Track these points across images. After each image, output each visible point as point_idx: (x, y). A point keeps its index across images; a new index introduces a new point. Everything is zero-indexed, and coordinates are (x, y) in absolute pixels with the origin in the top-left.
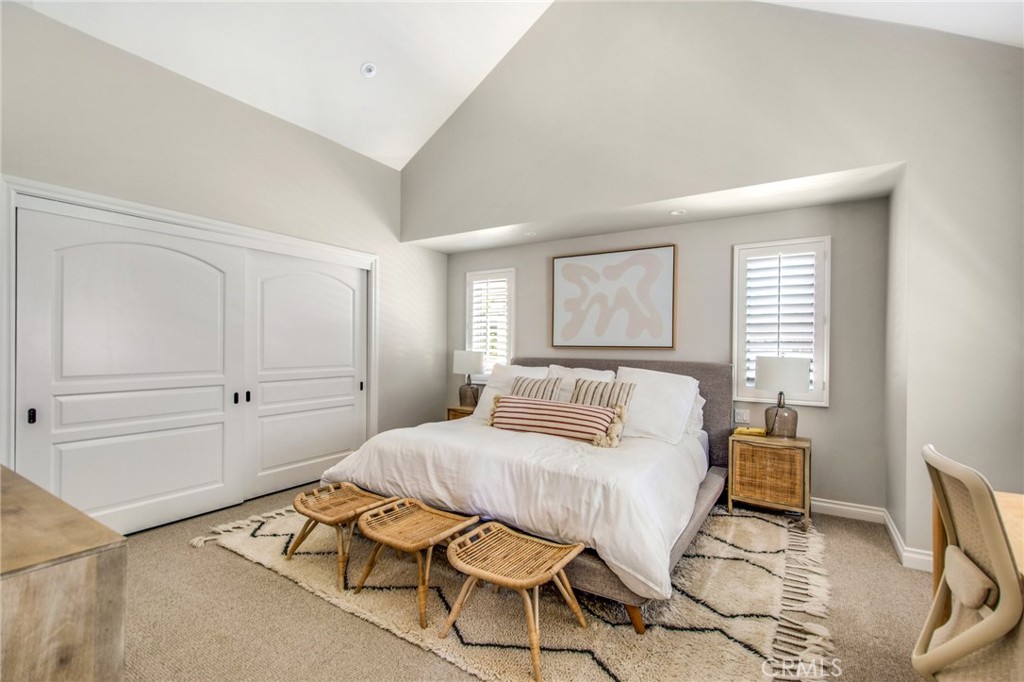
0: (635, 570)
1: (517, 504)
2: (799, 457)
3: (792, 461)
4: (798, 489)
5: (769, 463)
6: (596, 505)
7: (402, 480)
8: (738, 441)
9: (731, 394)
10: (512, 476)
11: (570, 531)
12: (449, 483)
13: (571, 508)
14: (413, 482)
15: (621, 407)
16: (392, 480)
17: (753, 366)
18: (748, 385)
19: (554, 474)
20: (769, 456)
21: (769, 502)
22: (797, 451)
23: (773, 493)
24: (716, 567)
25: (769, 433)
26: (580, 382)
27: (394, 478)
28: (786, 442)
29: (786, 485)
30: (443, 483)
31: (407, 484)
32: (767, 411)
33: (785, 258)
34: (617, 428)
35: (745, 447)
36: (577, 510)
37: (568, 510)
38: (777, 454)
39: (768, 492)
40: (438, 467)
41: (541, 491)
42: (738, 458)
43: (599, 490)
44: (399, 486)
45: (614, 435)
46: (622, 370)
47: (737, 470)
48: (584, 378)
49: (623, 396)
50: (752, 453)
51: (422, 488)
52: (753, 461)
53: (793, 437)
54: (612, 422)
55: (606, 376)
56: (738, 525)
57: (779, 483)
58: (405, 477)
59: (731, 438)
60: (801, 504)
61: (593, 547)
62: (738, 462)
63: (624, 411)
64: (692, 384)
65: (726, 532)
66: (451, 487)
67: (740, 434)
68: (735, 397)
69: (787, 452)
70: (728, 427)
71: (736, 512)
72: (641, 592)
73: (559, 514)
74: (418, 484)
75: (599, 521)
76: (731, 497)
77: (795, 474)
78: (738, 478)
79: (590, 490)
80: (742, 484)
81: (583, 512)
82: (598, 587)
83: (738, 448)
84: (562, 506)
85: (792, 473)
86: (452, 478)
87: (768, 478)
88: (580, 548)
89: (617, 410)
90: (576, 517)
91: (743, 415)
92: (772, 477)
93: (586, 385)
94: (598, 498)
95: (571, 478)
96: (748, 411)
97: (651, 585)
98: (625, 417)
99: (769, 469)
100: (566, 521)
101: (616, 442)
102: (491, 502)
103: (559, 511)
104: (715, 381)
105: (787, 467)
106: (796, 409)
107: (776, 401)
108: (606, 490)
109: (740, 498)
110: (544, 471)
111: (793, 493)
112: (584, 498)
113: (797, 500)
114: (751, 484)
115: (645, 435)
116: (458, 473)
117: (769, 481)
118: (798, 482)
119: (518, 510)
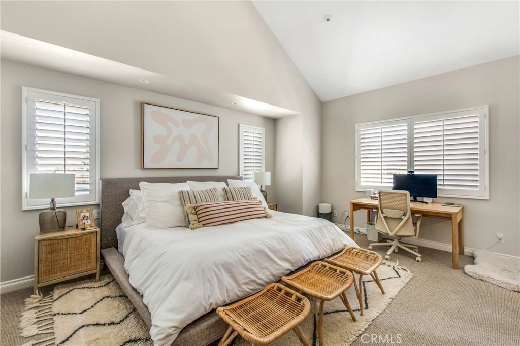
7: (254, 274)
12: (287, 256)
14: (263, 271)
16: (247, 280)
27: (248, 278)
30: (284, 258)
31: (260, 275)
40: (274, 251)
44: (254, 281)
51: (272, 270)
58: (256, 271)
66: (289, 258)
74: (268, 269)
86: (287, 252)
116: (288, 248)
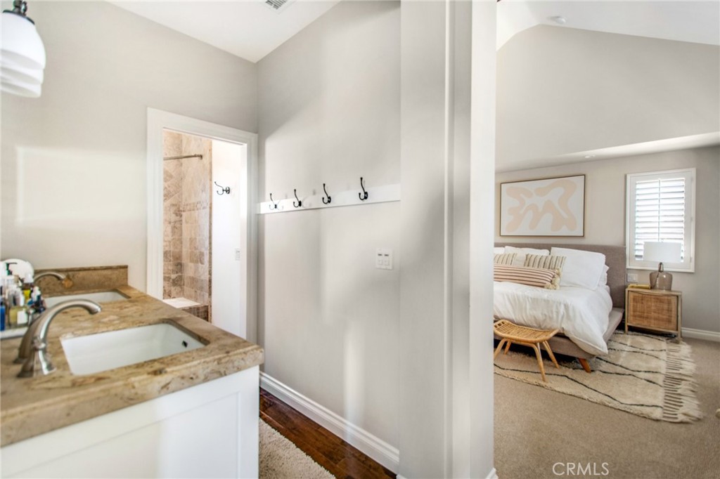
0: (588, 341)
1: (514, 312)
2: (674, 300)
3: (669, 303)
4: (674, 320)
5: (653, 304)
6: (562, 313)
8: (632, 291)
9: (625, 264)
10: (509, 299)
11: (548, 324)
13: (547, 314)
15: (558, 269)
17: (642, 247)
18: (637, 259)
19: (534, 299)
20: (653, 300)
21: (653, 327)
22: (673, 297)
23: (656, 322)
24: (624, 354)
25: (652, 287)
26: (530, 256)
28: (664, 292)
29: (665, 317)
32: (651, 275)
33: (663, 181)
34: (557, 280)
35: (637, 295)
36: (551, 315)
37: (545, 315)
38: (658, 299)
39: (653, 321)
41: (528, 307)
42: (632, 301)
43: (562, 306)
45: (556, 284)
46: (554, 249)
47: (631, 308)
48: (531, 253)
49: (558, 263)
50: (641, 298)
52: (642, 303)
53: (669, 289)
54: (554, 277)
55: (545, 253)
56: (633, 339)
57: (661, 316)
59: (627, 290)
60: (675, 327)
61: (562, 332)
62: (632, 304)
63: (560, 271)
64: (601, 258)
65: (626, 341)
67: (632, 287)
68: (628, 267)
69: (666, 298)
70: (623, 284)
71: (630, 333)
72: (591, 351)
73: (540, 317)
75: (565, 320)
76: (627, 324)
77: (671, 311)
78: (632, 313)
79: (557, 306)
80: (634, 316)
81: (555, 316)
82: (565, 350)
83: (631, 295)
84: (542, 314)
85: (669, 310)
87: (653, 313)
88: (554, 333)
89: (556, 271)
90: (551, 318)
91: (633, 277)
92: (655, 312)
93: (533, 258)
94: (562, 310)
95: (545, 300)
96: (637, 275)
97: (597, 348)
98: (562, 274)
99: (653, 308)
100: (545, 320)
101: (558, 287)
102: (500, 312)
103: (540, 315)
104: (615, 256)
105: (666, 306)
106: (672, 273)
107: (657, 269)
108: (566, 307)
109: (633, 324)
110: (528, 298)
111: (670, 321)
112: (554, 310)
113: (673, 326)
114: (641, 317)
115: (573, 285)
117: (653, 315)
118: (673, 315)
119: (515, 315)
